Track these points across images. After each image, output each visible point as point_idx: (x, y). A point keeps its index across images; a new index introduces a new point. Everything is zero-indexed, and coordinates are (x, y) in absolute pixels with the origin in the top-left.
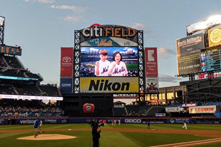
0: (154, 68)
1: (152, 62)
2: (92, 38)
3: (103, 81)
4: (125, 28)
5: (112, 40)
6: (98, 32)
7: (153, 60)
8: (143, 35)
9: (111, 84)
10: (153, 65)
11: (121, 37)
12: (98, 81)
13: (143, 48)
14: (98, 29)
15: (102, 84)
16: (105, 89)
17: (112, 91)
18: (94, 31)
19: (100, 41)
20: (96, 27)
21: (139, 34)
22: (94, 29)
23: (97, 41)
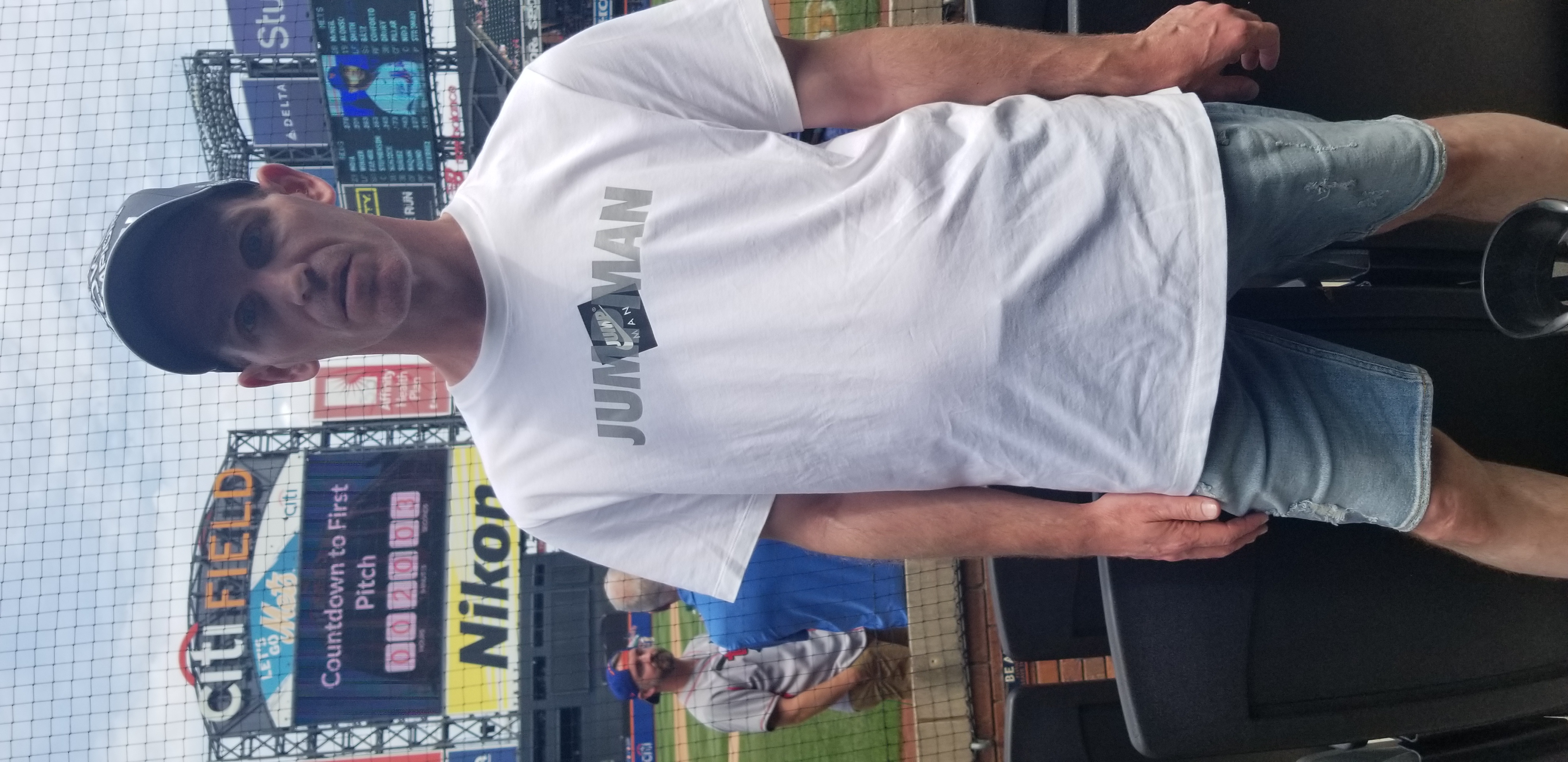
0: (410, 378)
1: (380, 387)
2: (250, 673)
3: (463, 608)
4: (209, 516)
5: (268, 574)
6: (219, 642)
7: (371, 382)
8: (251, 433)
9: (479, 571)
10: (395, 379)
11: (254, 535)
12: (466, 628)
13: (313, 431)
14: (208, 645)
15: (480, 610)
16: (502, 594)
17: (512, 561)
18: (217, 665)
19: (268, 633)
20: (197, 656)
21: (244, 449)
22: (206, 662)
23: (265, 649)
